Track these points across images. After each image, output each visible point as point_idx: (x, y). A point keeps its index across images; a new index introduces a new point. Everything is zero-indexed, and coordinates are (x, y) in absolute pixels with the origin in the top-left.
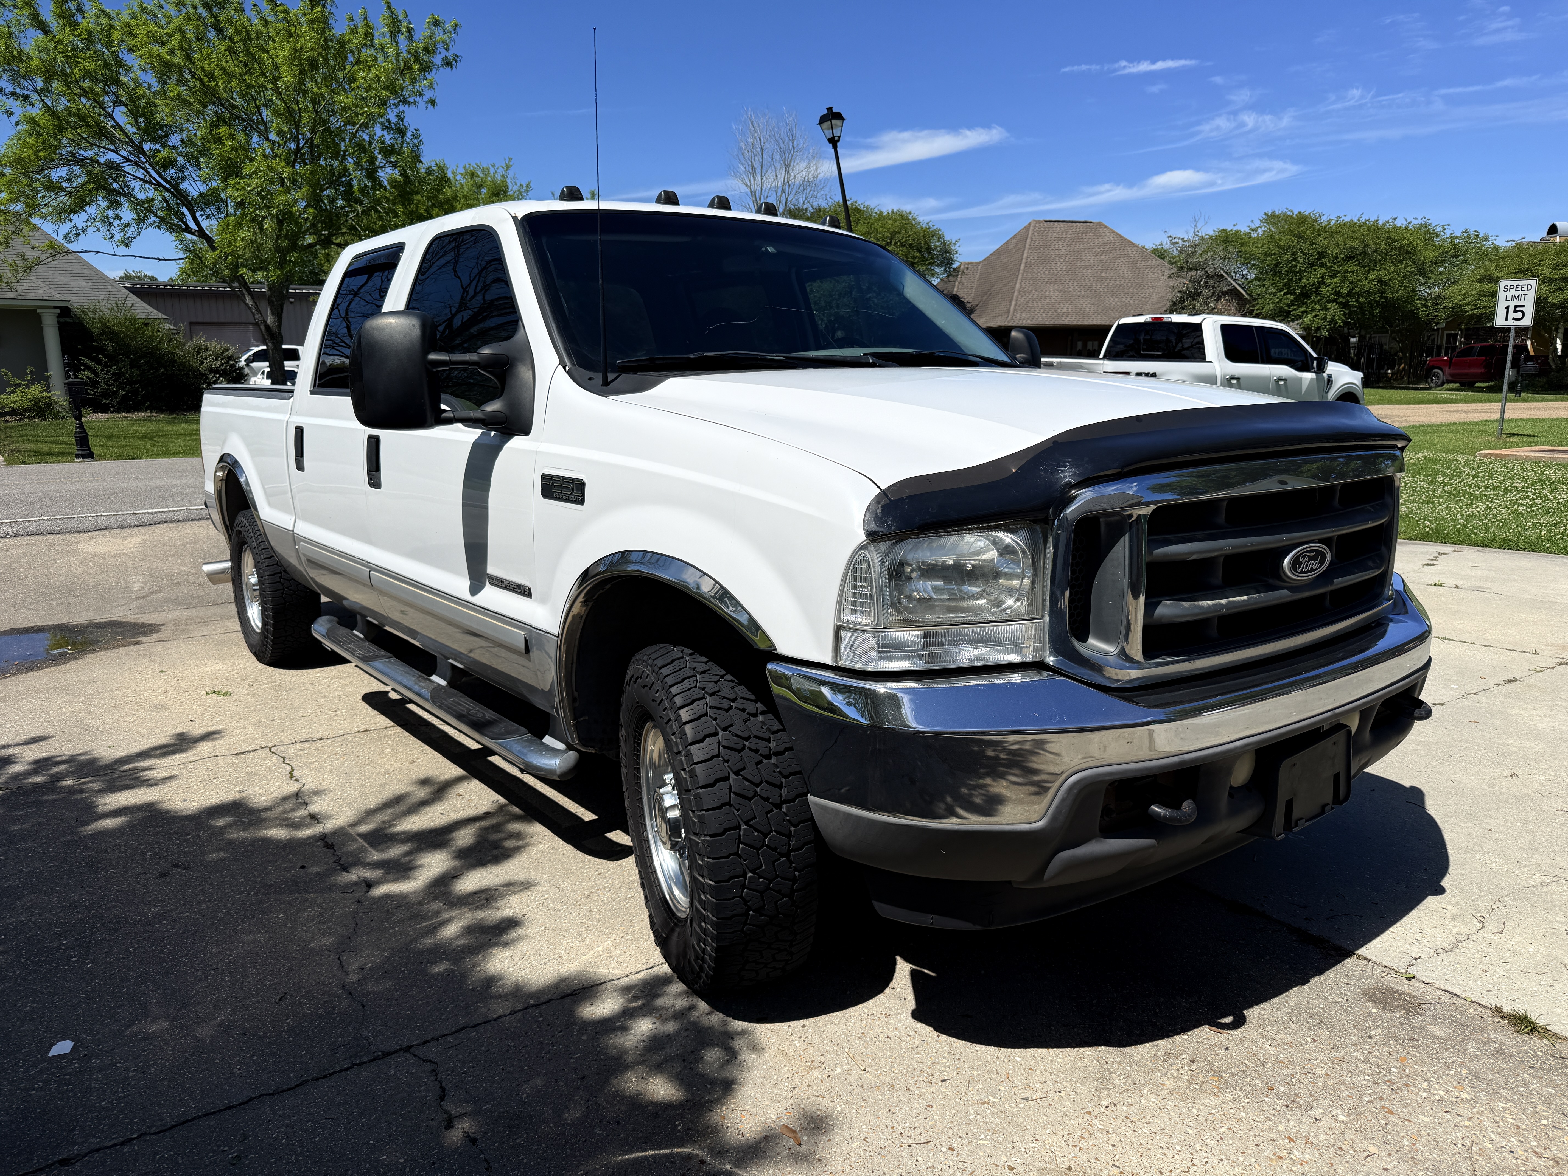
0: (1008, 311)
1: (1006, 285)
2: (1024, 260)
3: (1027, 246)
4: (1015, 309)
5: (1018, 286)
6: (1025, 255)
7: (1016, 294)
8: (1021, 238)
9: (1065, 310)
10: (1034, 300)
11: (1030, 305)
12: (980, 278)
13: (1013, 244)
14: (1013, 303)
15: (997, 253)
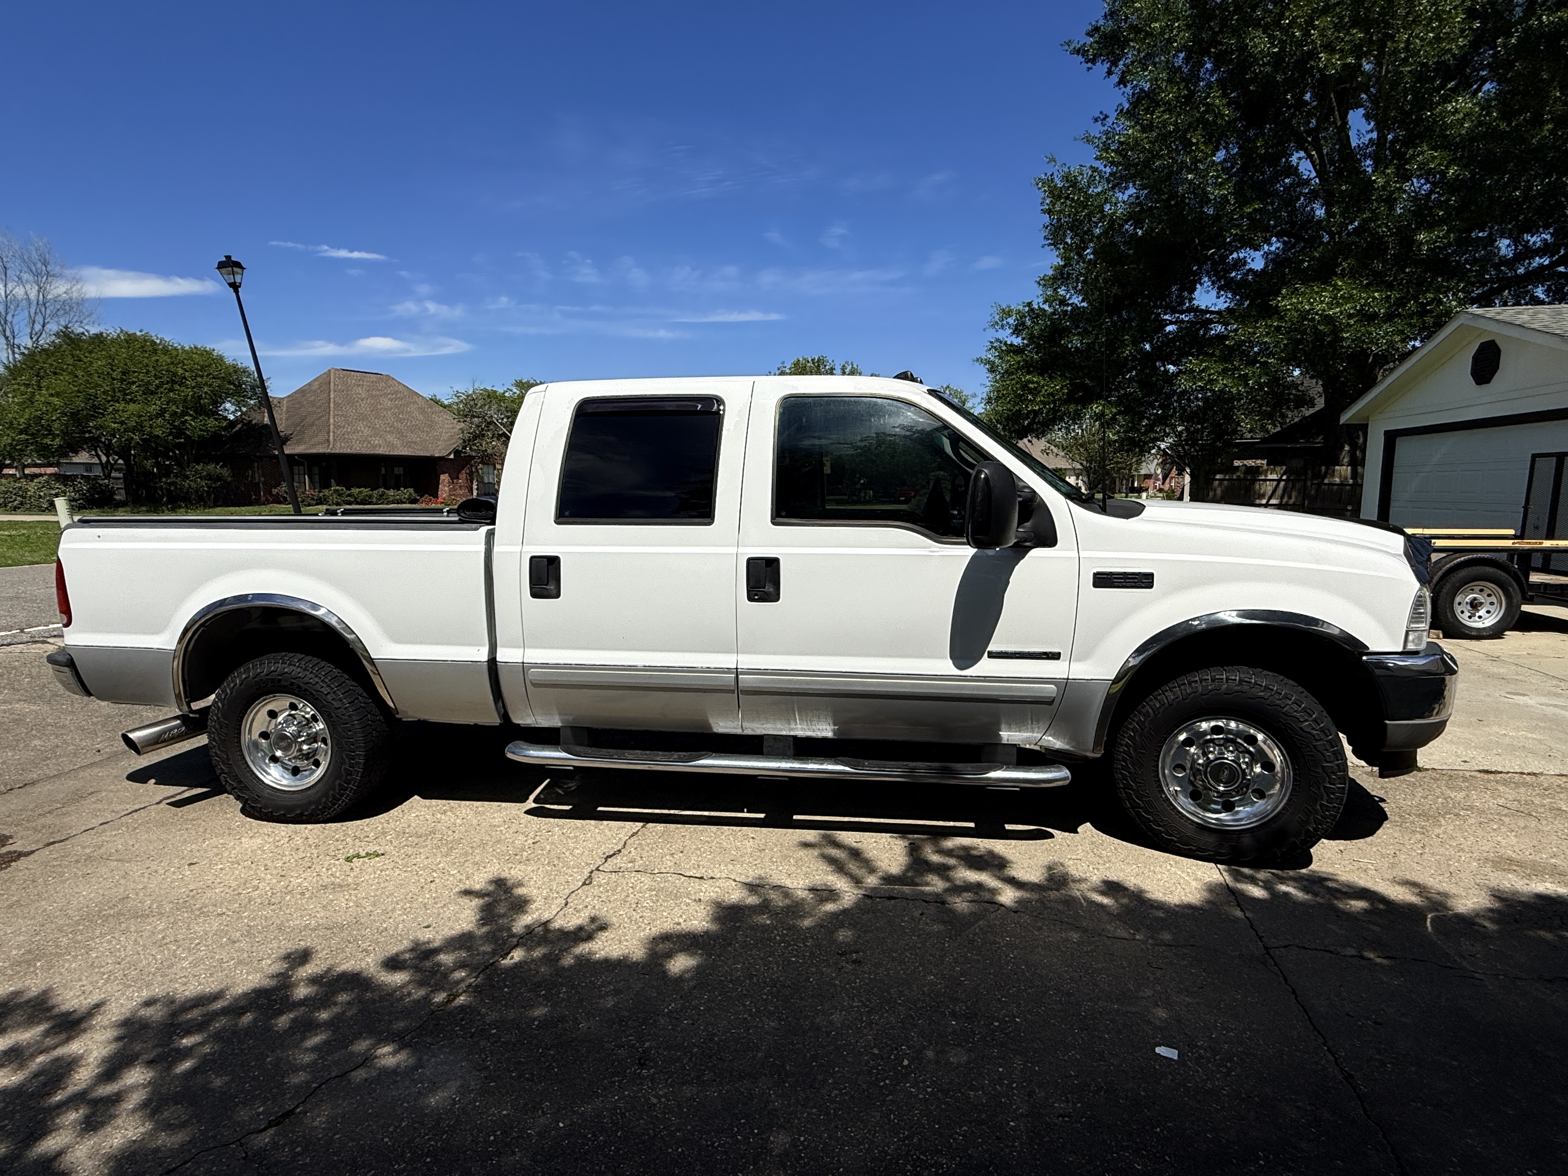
0: (328, 441)
1: (319, 419)
2: (332, 400)
3: (332, 388)
4: (334, 440)
5: (332, 421)
6: (332, 396)
7: (332, 427)
8: (325, 381)
9: (377, 442)
10: (349, 433)
11: (346, 436)
12: (288, 411)
13: (316, 385)
14: (331, 434)
15: (302, 392)
